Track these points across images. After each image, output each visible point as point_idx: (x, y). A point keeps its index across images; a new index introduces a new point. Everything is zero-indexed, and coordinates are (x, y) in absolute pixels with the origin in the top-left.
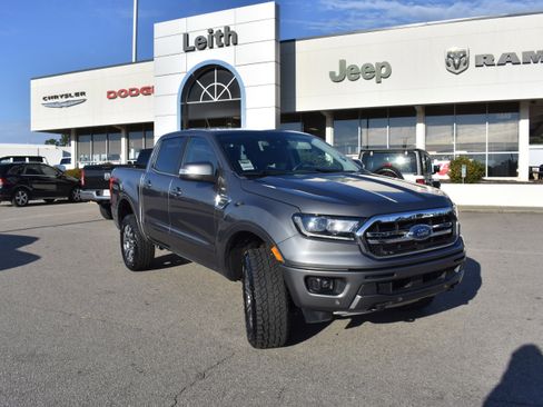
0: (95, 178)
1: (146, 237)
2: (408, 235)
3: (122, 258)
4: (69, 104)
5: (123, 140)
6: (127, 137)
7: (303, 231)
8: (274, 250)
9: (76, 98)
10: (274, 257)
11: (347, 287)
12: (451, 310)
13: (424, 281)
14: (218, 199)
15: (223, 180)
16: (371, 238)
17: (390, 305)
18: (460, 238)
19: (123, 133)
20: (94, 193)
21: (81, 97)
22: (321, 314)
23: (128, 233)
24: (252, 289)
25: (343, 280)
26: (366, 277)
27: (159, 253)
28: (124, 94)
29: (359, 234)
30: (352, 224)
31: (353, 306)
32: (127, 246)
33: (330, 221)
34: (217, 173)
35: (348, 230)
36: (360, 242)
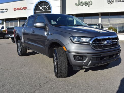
0: (10, 31)
1: (24, 46)
2: (105, 43)
3: (17, 53)
4: (3, 12)
5: (18, 22)
6: (20, 21)
7: (73, 41)
8: (64, 47)
9: (5, 10)
10: (64, 50)
11: (87, 59)
12: (114, 67)
13: (109, 58)
14: (46, 33)
15: (47, 28)
16: (94, 44)
17: (100, 65)
18: (119, 45)
19: (18, 20)
20: (10, 35)
21: (6, 10)
22: (78, 68)
23: (19, 45)
24: (57, 60)
25: (86, 56)
26: (93, 56)
27: (28, 51)
28: (18, 9)
29: (91, 42)
30: (88, 39)
31: (89, 65)
32: (19, 49)
33: (82, 38)
34: (46, 25)
35: (87, 41)
36: (91, 45)
